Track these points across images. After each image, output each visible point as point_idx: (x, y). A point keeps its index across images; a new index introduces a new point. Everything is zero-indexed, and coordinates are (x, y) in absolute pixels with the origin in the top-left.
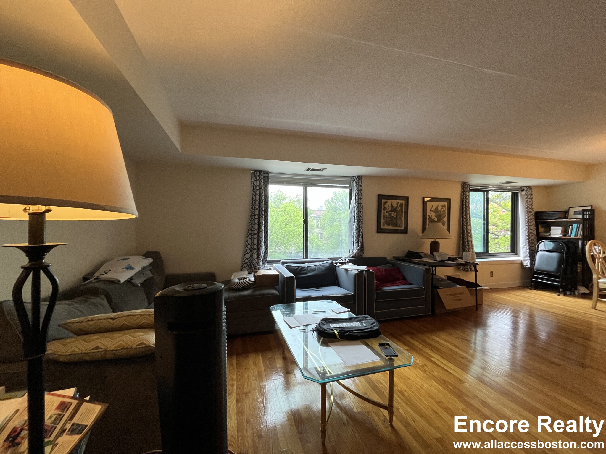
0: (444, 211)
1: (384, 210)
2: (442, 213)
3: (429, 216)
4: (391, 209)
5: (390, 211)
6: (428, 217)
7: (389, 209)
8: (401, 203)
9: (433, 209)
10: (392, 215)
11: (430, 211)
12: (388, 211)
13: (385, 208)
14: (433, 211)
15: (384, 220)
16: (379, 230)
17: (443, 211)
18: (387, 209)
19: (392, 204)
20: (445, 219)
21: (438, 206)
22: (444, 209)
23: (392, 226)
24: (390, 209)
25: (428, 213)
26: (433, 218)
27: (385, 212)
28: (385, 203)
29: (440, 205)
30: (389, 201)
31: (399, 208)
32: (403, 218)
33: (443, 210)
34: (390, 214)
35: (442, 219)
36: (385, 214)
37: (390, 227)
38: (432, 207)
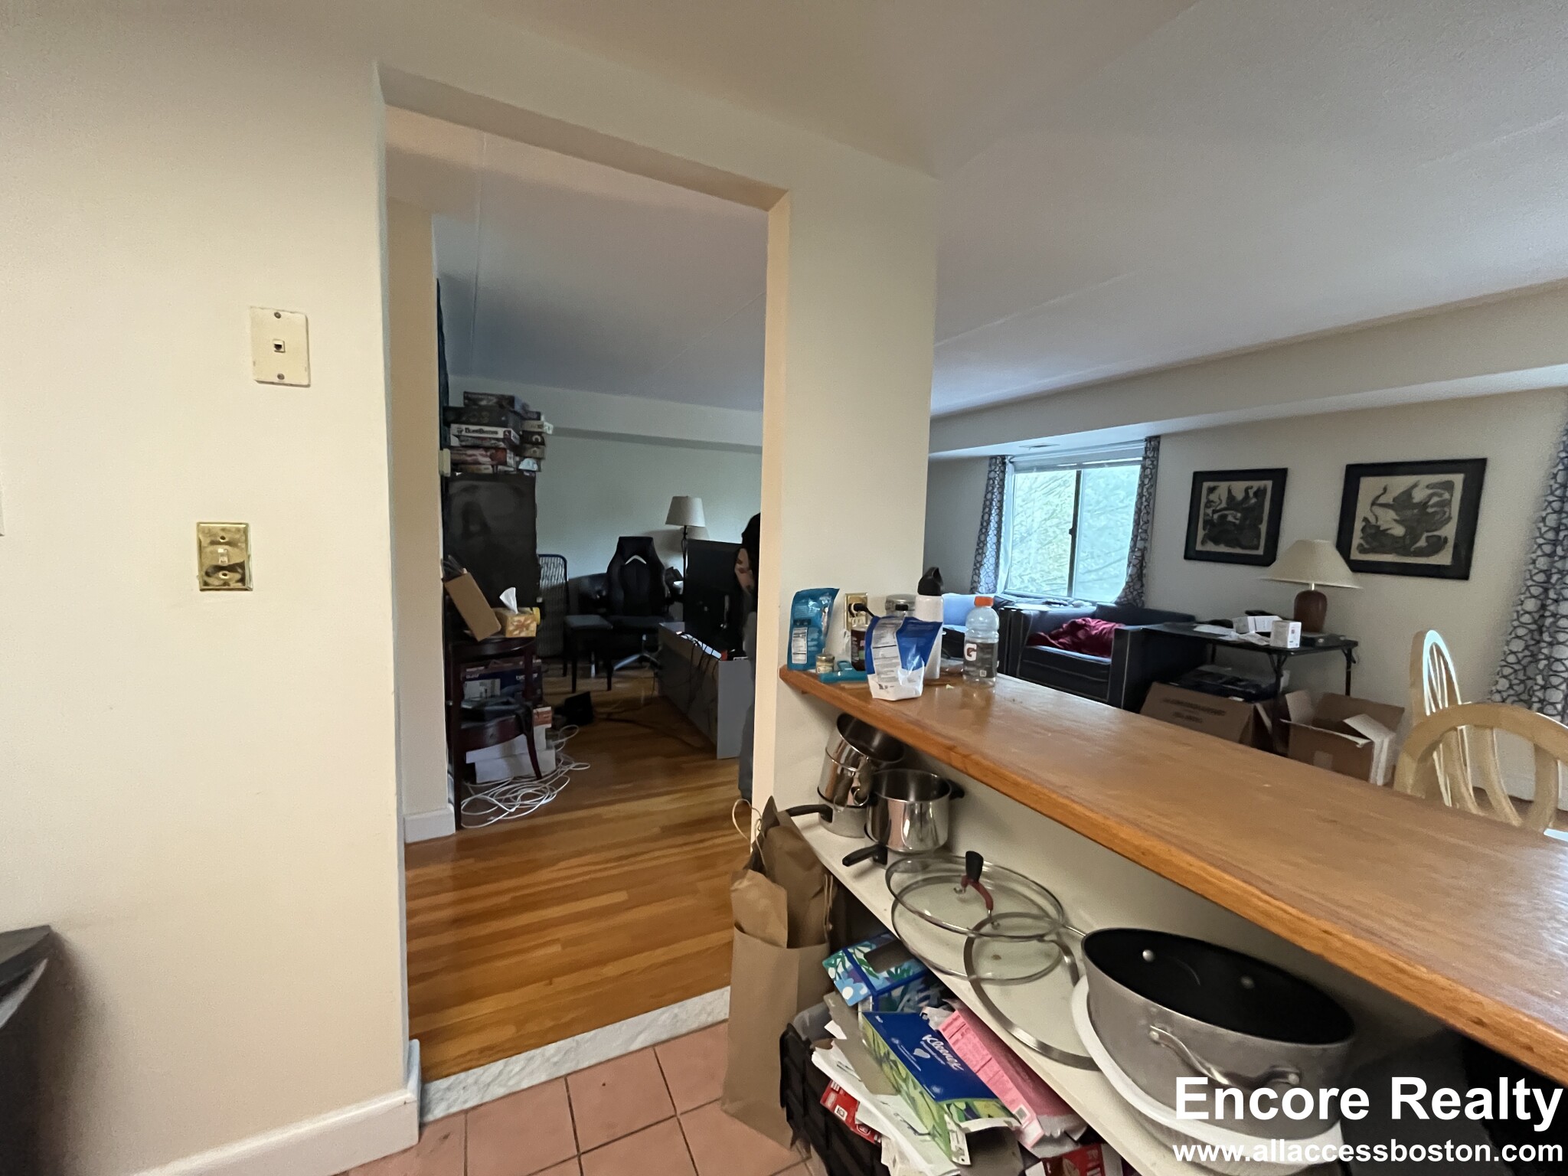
0: (1446, 504)
1: (1206, 507)
2: (1430, 510)
3: (1366, 519)
4: (1227, 503)
5: (1226, 509)
7: (1221, 503)
8: (1259, 487)
9: (1387, 499)
10: (1230, 518)
11: (1373, 504)
12: (1218, 508)
13: (1209, 503)
14: (1383, 505)
15: (1204, 529)
16: (1191, 554)
17: (1435, 505)
18: (1216, 505)
19: (1230, 491)
20: (1449, 531)
21: (1415, 486)
22: (1446, 496)
23: (1228, 545)
24: (1223, 505)
25: (1363, 510)
26: (1381, 529)
27: (1210, 511)
28: (1211, 490)
29: (1423, 485)
30: (1223, 486)
31: (1254, 500)
32: (1263, 528)
33: (1435, 500)
34: (1224, 517)
35: (1427, 531)
36: (1208, 515)
37: (1222, 549)
38: (1382, 491)
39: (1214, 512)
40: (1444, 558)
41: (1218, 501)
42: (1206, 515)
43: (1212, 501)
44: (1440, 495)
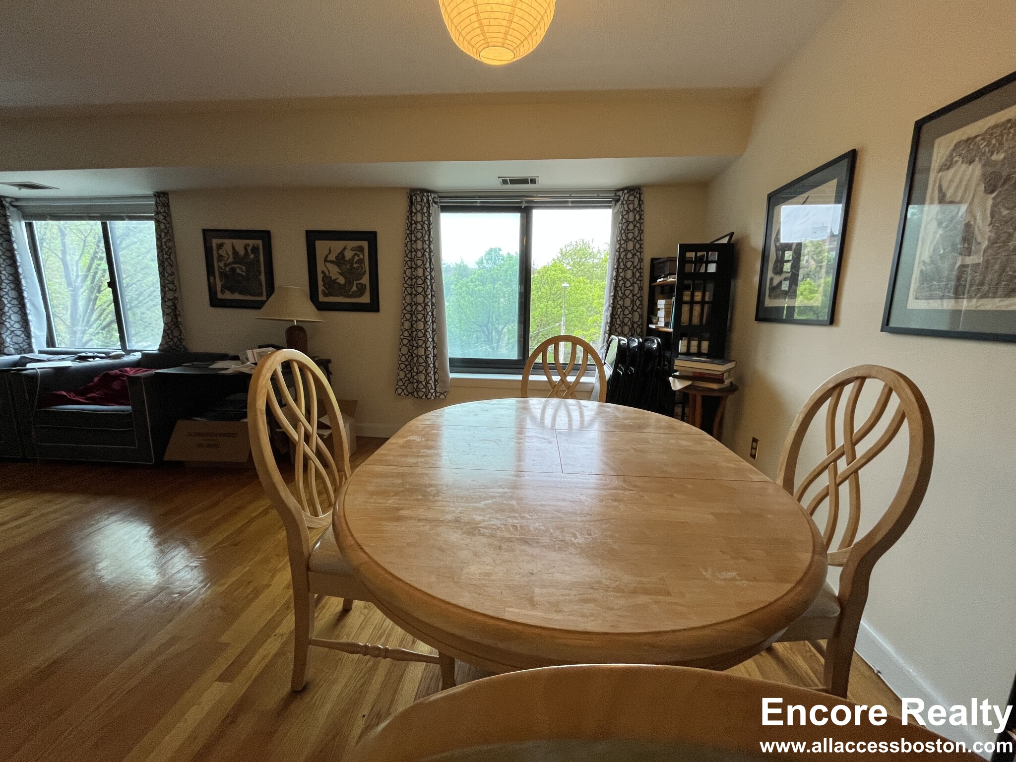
0: (361, 261)
1: (219, 261)
2: (355, 266)
3: (323, 272)
4: (234, 258)
5: (233, 263)
6: (320, 277)
7: (228, 259)
8: (254, 245)
9: (332, 257)
10: (238, 271)
11: (326, 261)
12: (228, 262)
13: (220, 258)
14: (331, 262)
15: (221, 281)
16: (215, 302)
17: (357, 262)
18: (225, 259)
19: (233, 248)
20: (366, 280)
21: (345, 248)
22: (361, 256)
23: (241, 293)
24: (231, 260)
25: (320, 266)
26: (333, 278)
27: (222, 264)
28: (220, 246)
29: (349, 248)
30: (228, 243)
31: (252, 256)
32: (263, 278)
33: (356, 258)
34: (233, 269)
35: (356, 280)
36: (222, 269)
37: (237, 296)
38: (329, 252)
39: (226, 265)
40: (366, 299)
41: (227, 256)
42: (220, 267)
43: (222, 256)
44: (358, 255)
